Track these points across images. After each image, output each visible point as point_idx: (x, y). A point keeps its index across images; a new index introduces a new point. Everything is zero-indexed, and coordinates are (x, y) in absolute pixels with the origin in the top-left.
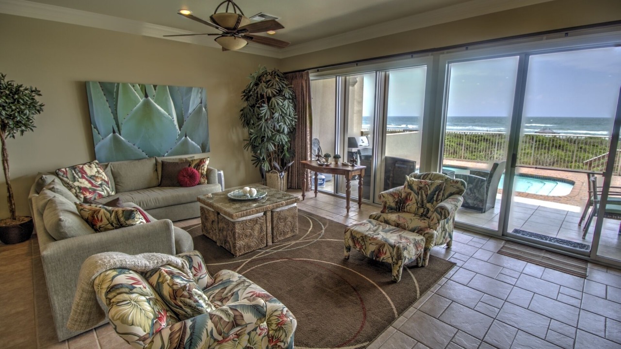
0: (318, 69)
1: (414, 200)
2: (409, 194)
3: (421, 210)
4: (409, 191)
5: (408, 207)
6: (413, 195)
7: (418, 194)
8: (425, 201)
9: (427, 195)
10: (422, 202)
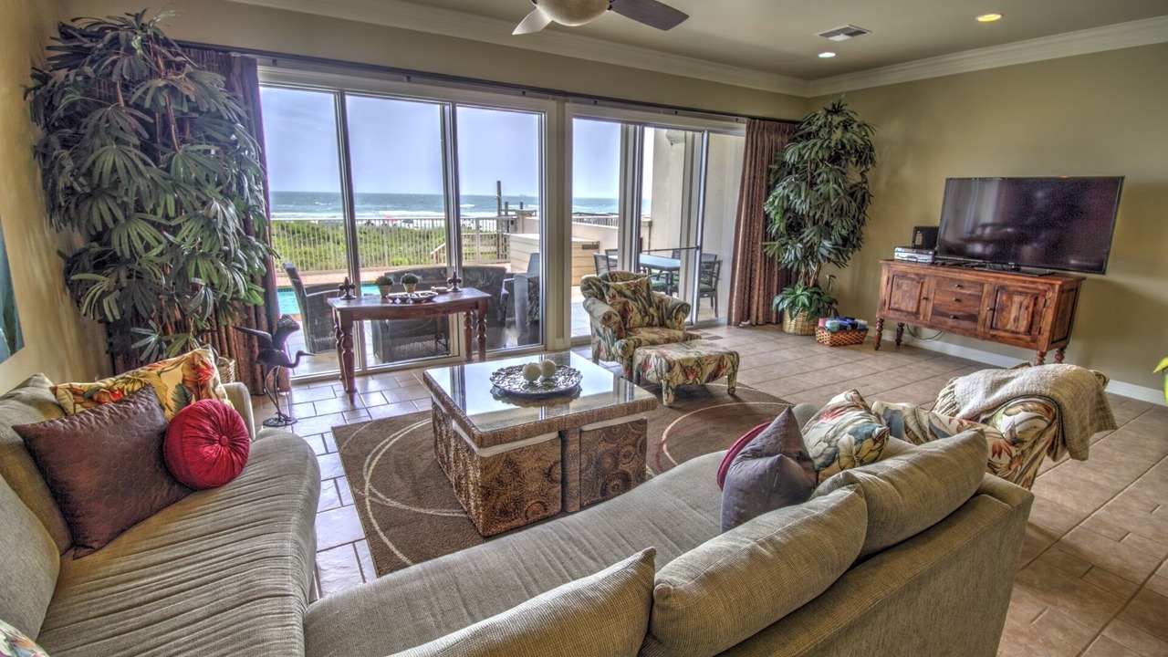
0: (275, 58)
1: (635, 310)
2: (625, 304)
3: (647, 319)
4: (624, 299)
5: (631, 322)
6: (632, 304)
7: (636, 300)
8: (647, 307)
9: (644, 298)
10: (645, 308)
